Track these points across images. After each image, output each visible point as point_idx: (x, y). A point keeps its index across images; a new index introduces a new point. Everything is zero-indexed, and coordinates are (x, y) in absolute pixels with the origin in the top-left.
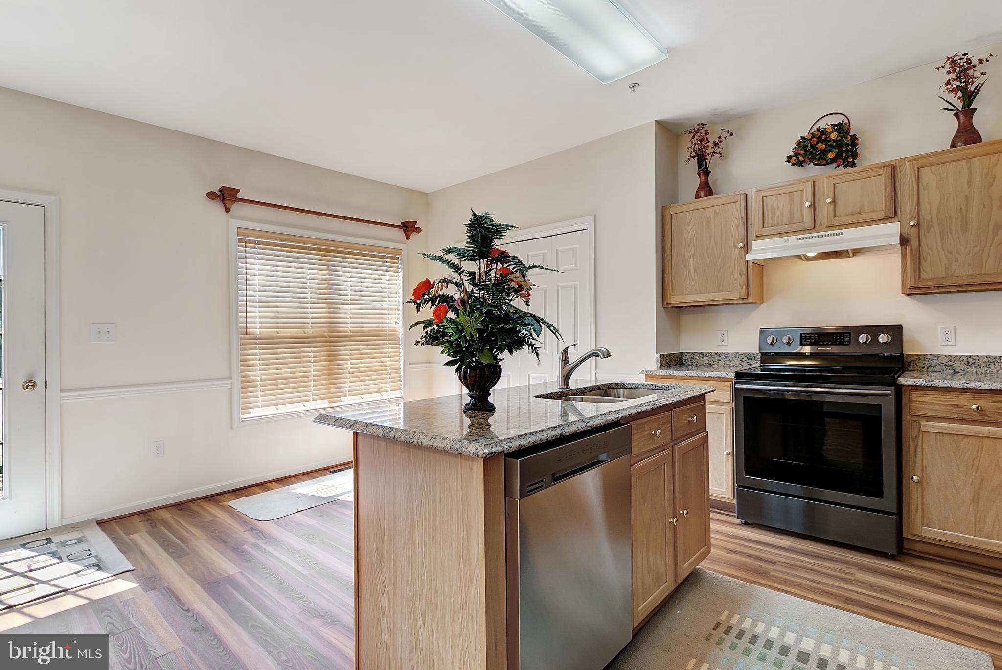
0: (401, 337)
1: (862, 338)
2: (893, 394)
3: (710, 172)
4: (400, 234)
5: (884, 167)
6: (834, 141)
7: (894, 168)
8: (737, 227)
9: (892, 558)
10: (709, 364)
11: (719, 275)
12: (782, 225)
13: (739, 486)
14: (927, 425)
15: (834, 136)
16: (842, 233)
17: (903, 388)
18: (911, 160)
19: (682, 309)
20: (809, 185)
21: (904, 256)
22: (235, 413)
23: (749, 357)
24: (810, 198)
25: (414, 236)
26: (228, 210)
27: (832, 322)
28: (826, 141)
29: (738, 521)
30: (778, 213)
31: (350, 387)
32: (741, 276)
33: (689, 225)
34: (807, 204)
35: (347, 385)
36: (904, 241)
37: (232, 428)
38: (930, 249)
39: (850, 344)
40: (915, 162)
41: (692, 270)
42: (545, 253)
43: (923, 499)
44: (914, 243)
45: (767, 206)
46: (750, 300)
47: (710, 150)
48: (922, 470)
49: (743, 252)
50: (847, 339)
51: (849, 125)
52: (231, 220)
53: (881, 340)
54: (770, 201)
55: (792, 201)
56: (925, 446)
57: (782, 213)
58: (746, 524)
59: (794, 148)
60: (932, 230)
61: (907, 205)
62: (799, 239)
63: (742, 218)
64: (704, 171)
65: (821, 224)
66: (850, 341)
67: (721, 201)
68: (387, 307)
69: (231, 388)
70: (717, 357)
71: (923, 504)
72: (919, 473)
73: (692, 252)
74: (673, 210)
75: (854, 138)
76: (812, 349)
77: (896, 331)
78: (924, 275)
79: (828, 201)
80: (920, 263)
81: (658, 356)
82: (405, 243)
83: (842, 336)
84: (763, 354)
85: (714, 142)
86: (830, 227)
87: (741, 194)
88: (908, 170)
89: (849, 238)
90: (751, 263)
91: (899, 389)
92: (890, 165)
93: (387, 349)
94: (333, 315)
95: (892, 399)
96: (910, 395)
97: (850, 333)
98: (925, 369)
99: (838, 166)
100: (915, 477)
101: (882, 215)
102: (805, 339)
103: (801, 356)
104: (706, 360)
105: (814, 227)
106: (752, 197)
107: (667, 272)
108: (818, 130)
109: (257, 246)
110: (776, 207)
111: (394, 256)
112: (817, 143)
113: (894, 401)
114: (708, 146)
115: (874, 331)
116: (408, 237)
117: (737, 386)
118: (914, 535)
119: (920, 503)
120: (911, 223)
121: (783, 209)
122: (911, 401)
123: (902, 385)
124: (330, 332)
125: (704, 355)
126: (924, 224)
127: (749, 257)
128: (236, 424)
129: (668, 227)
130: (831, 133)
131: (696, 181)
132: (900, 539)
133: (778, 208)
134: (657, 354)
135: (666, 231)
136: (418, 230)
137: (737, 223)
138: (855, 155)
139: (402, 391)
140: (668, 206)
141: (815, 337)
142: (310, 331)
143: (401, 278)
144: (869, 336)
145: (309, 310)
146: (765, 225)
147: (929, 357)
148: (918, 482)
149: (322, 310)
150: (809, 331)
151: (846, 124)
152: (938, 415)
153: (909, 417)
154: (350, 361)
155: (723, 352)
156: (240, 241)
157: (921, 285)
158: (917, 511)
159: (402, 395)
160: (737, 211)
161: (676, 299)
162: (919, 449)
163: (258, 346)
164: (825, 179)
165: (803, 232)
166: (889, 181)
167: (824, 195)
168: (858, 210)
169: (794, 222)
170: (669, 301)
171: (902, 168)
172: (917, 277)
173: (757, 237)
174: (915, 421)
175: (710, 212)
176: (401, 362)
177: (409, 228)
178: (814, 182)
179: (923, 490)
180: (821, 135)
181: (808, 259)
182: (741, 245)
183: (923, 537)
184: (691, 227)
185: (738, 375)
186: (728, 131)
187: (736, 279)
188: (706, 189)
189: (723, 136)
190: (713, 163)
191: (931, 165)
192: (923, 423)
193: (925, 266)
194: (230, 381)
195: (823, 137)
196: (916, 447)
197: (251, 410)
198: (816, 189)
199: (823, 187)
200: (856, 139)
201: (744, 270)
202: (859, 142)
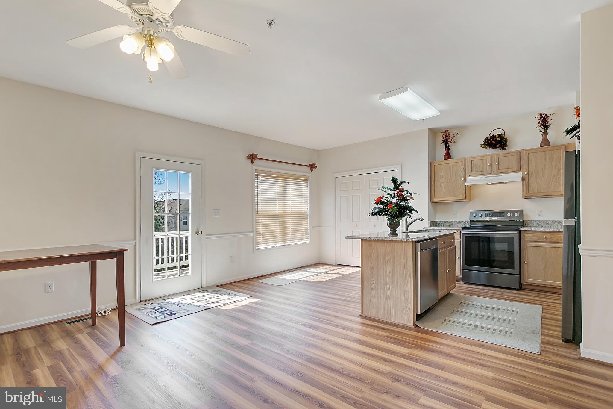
0: (309, 215)
1: (509, 214)
2: (518, 233)
3: (450, 148)
4: (308, 169)
5: (516, 152)
6: (499, 141)
7: (520, 153)
8: (462, 171)
9: (518, 290)
10: (449, 225)
11: (454, 190)
12: (479, 172)
13: (463, 269)
14: (529, 244)
15: (498, 139)
16: (501, 176)
17: (522, 231)
18: (526, 150)
19: (437, 203)
20: (489, 157)
21: (523, 184)
22: (255, 246)
23: (465, 222)
24: (490, 162)
25: (314, 170)
26: (252, 163)
27: (498, 208)
28: (496, 140)
29: (463, 283)
30: (477, 167)
31: (291, 237)
32: (463, 191)
33: (442, 170)
34: (489, 164)
35: (290, 236)
36: (523, 179)
37: (253, 252)
38: (532, 182)
39: (504, 217)
40: (527, 151)
41: (443, 188)
42: (378, 179)
43: (528, 269)
44: (527, 180)
45: (473, 164)
46: (466, 200)
47: (450, 140)
48: (528, 259)
49: (464, 181)
50: (503, 215)
51: (504, 135)
52: (253, 167)
53: (515, 215)
54: (474, 162)
55: (483, 162)
56: (529, 251)
57: (479, 167)
58: (466, 284)
59: (484, 141)
60: (533, 176)
61: (524, 167)
62: (486, 177)
63: (464, 168)
64: (448, 148)
65: (494, 172)
66: (504, 216)
67: (455, 161)
68: (303, 202)
69: (253, 236)
70: (452, 223)
71: (528, 271)
72: (527, 260)
73: (443, 181)
74: (435, 164)
75: (506, 139)
76: (489, 219)
77: (521, 212)
78: (530, 192)
79: (496, 163)
80: (528, 187)
81: (429, 222)
82: (310, 173)
83: (501, 214)
84: (471, 221)
85: (452, 137)
86: (497, 173)
87: (463, 159)
88: (525, 154)
89: (505, 177)
90: (467, 186)
91: (520, 231)
92: (518, 152)
93: (304, 220)
94: (285, 206)
95: (518, 235)
96: (524, 234)
97: (504, 213)
98: (531, 226)
99: (500, 150)
100: (525, 262)
101: (516, 170)
102: (487, 215)
103: (486, 222)
104: (447, 224)
105: (491, 173)
106: (467, 160)
107: (433, 189)
108: (493, 135)
109: (260, 177)
110: (477, 164)
111: (305, 179)
112: (492, 141)
113: (518, 236)
114: (450, 139)
115: (513, 212)
116: (312, 171)
117: (463, 232)
118: (525, 282)
119: (527, 271)
120: (526, 173)
121: (479, 165)
122: (524, 236)
123: (521, 230)
124: (284, 213)
125: (446, 222)
126: (530, 174)
127: (466, 184)
128: (255, 251)
129: (433, 170)
130: (497, 138)
131: (444, 152)
132: (521, 284)
133: (478, 165)
134: (429, 221)
135: (432, 172)
136: (316, 167)
137: (462, 170)
138: (506, 146)
139: (309, 239)
140: (433, 162)
141: (491, 214)
142: (277, 212)
143: (309, 189)
144: (511, 214)
145: (277, 204)
146: (473, 171)
147: (533, 221)
148: (526, 264)
149: (281, 203)
150: (488, 212)
151: (503, 134)
152: (533, 240)
153: (524, 242)
154: (291, 226)
155: (454, 220)
156: (256, 175)
157: (529, 195)
158: (526, 273)
159: (309, 241)
160: (462, 165)
161: (436, 199)
162: (527, 252)
163: (261, 219)
164: (495, 155)
165: (487, 175)
166: (518, 157)
167: (495, 161)
168: (507, 168)
169: (484, 170)
170: (433, 200)
171: (523, 153)
172: (528, 192)
173: (469, 176)
174: (526, 243)
175: (451, 165)
176: (309, 226)
177: (312, 167)
178: (491, 156)
179: (528, 266)
180: (494, 138)
181: (489, 184)
182: (463, 179)
183: (528, 283)
184: (442, 171)
185: (463, 228)
186: (458, 133)
187: (461, 192)
188: (448, 156)
189: (455, 135)
190: (452, 145)
191: (532, 153)
192: (528, 243)
193: (530, 189)
194: (253, 233)
195: (495, 139)
196: (526, 252)
197: (258, 245)
198: (492, 158)
199: (495, 158)
200: (507, 140)
201: (464, 188)
202: (508, 141)
